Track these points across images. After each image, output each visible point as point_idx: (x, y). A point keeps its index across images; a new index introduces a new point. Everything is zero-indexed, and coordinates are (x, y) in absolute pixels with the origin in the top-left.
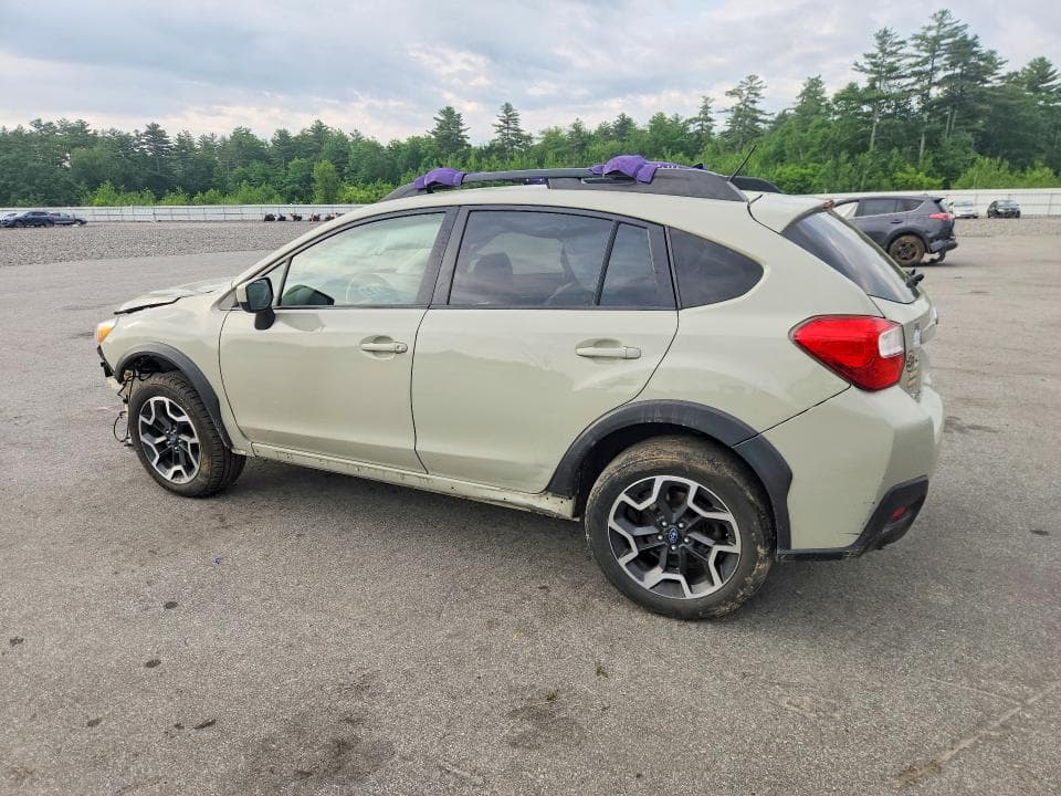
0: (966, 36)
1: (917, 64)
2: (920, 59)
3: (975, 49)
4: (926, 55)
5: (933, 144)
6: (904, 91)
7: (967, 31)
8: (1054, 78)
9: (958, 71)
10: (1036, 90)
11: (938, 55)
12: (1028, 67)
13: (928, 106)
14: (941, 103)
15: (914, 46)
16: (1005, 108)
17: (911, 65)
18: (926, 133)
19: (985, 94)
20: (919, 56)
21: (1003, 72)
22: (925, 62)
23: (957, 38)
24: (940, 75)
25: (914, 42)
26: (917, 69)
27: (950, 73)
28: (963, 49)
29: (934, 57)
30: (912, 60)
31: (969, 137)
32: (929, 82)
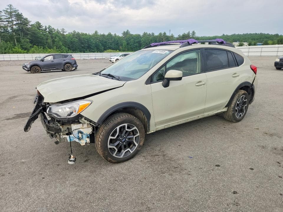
0: (19, 13)
1: (7, 18)
2: (7, 17)
3: (22, 17)
4: (9, 16)
5: (19, 41)
6: (5, 26)
7: (19, 11)
8: (42, 27)
9: (19, 22)
10: (39, 29)
11: (13, 17)
12: (35, 23)
13: (14, 31)
14: (17, 30)
15: (5, 13)
16: (34, 33)
17: (5, 19)
18: (16, 38)
19: (28, 29)
20: (7, 16)
21: (30, 24)
22: (9, 18)
23: (17, 13)
24: (15, 23)
25: (4, 12)
26: (7, 20)
27: (17, 22)
28: (19, 16)
29: (12, 17)
30: (6, 17)
31: (28, 40)
32: (12, 24)
